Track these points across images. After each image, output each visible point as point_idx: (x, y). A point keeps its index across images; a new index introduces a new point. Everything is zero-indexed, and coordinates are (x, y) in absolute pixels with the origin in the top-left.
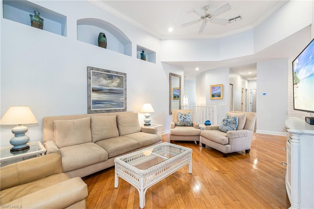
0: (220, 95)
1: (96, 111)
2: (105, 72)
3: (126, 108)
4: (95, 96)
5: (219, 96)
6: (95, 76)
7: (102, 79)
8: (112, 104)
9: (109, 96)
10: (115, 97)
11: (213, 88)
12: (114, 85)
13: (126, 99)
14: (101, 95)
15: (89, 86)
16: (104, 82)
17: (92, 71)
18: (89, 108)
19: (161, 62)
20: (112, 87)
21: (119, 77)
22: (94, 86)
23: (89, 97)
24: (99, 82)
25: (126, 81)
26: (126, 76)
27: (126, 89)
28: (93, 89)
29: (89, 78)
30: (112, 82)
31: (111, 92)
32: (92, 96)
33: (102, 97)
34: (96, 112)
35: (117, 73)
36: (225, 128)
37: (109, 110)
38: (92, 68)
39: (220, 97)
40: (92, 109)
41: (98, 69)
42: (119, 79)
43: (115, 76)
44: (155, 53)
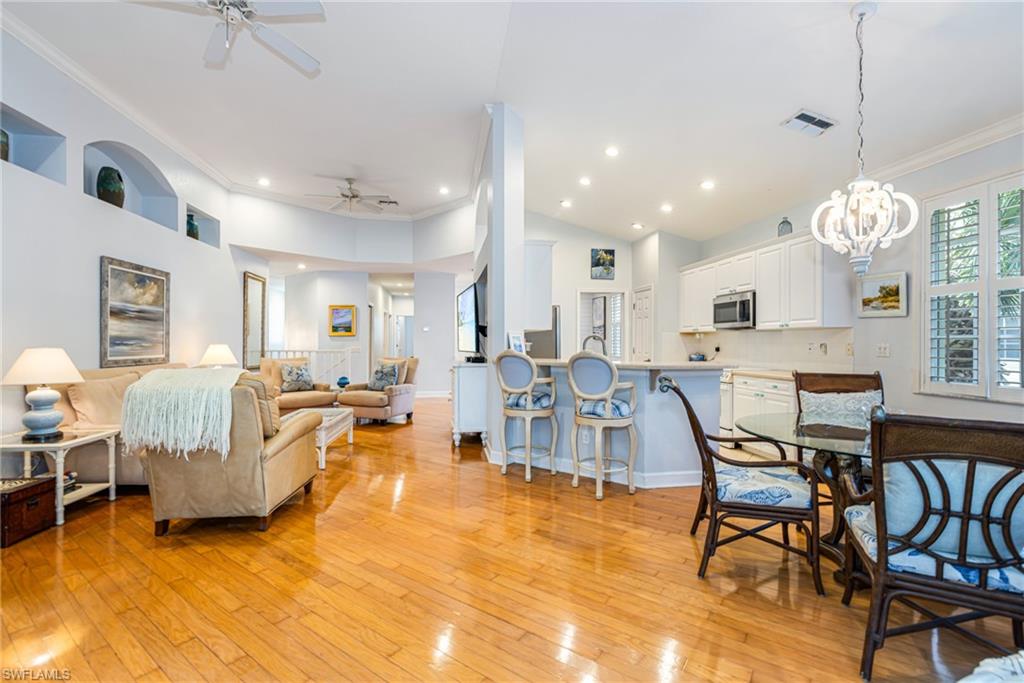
0: (350, 327)
1: (116, 362)
2: (133, 269)
3: (168, 355)
4: (115, 327)
5: (348, 329)
6: (116, 278)
7: (126, 285)
9: (137, 325)
10: (148, 328)
11: (335, 310)
12: (144, 299)
13: (168, 333)
14: (123, 324)
15: (103, 301)
16: (131, 292)
17: (110, 266)
18: (103, 355)
19: (230, 246)
20: (143, 304)
21: (156, 281)
22: (113, 302)
23: (103, 328)
24: (122, 293)
25: (168, 290)
26: (168, 280)
27: (168, 311)
28: (112, 310)
29: (103, 282)
30: (144, 294)
31: (142, 316)
32: (109, 327)
33: (125, 329)
34: (117, 364)
35: (154, 271)
37: (140, 361)
38: (111, 261)
39: (350, 331)
40: (110, 358)
41: (121, 263)
42: (156, 287)
43: (150, 279)
44: (219, 222)
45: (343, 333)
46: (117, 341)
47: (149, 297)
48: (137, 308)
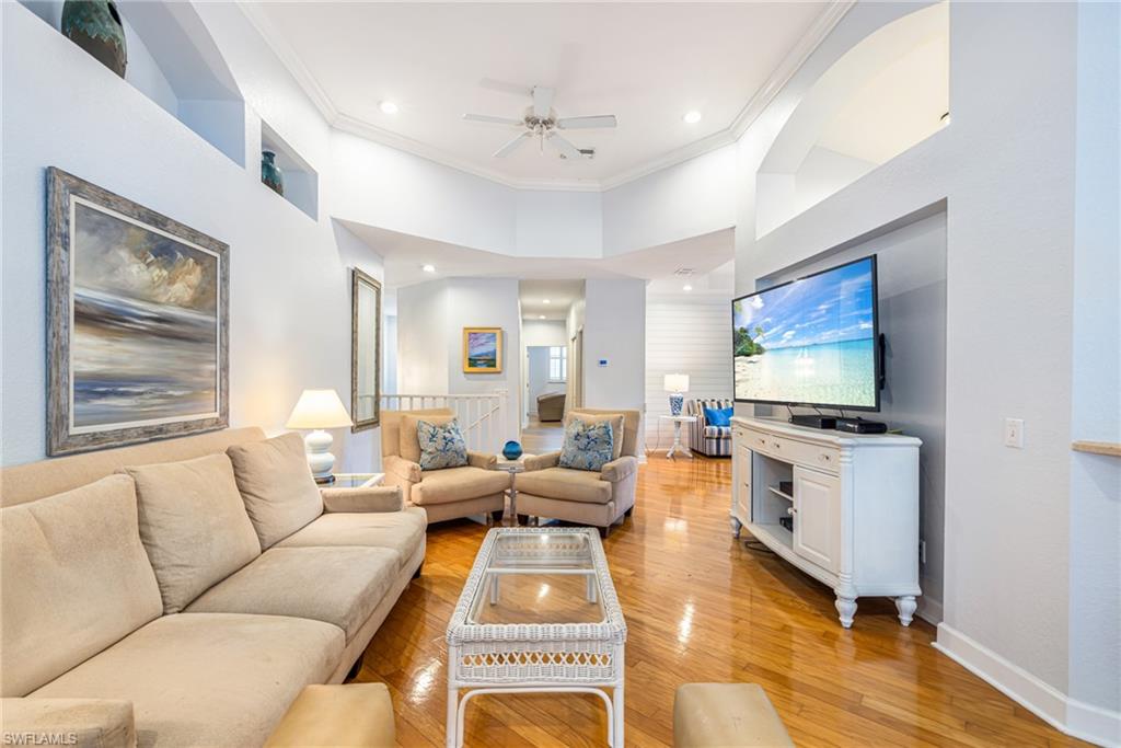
0: (494, 360)
1: (95, 438)
2: (140, 218)
3: (225, 413)
4: (89, 352)
5: (491, 363)
6: (92, 231)
7: (124, 254)
8: (171, 392)
9: (156, 350)
10: (180, 357)
11: (473, 335)
12: (175, 293)
13: (225, 368)
14: (118, 346)
15: (53, 286)
16: (137, 273)
17: (74, 199)
18: (54, 425)
19: (332, 219)
20: (168, 303)
21: (200, 258)
22: (84, 289)
23: (55, 353)
24: (112, 270)
25: (225, 279)
26: (226, 259)
27: (225, 323)
28: (81, 309)
29: (53, 236)
30: (171, 281)
31: (165, 330)
32: (74, 351)
33: (125, 357)
34: (98, 442)
35: (194, 234)
36: (583, 458)
37: (160, 430)
38: (79, 186)
39: (494, 366)
40: (73, 431)
41: (107, 197)
42: (198, 269)
43: (186, 250)
44: (316, 175)
45: (484, 369)
46: (94, 387)
47: (182, 289)
48: (155, 310)
